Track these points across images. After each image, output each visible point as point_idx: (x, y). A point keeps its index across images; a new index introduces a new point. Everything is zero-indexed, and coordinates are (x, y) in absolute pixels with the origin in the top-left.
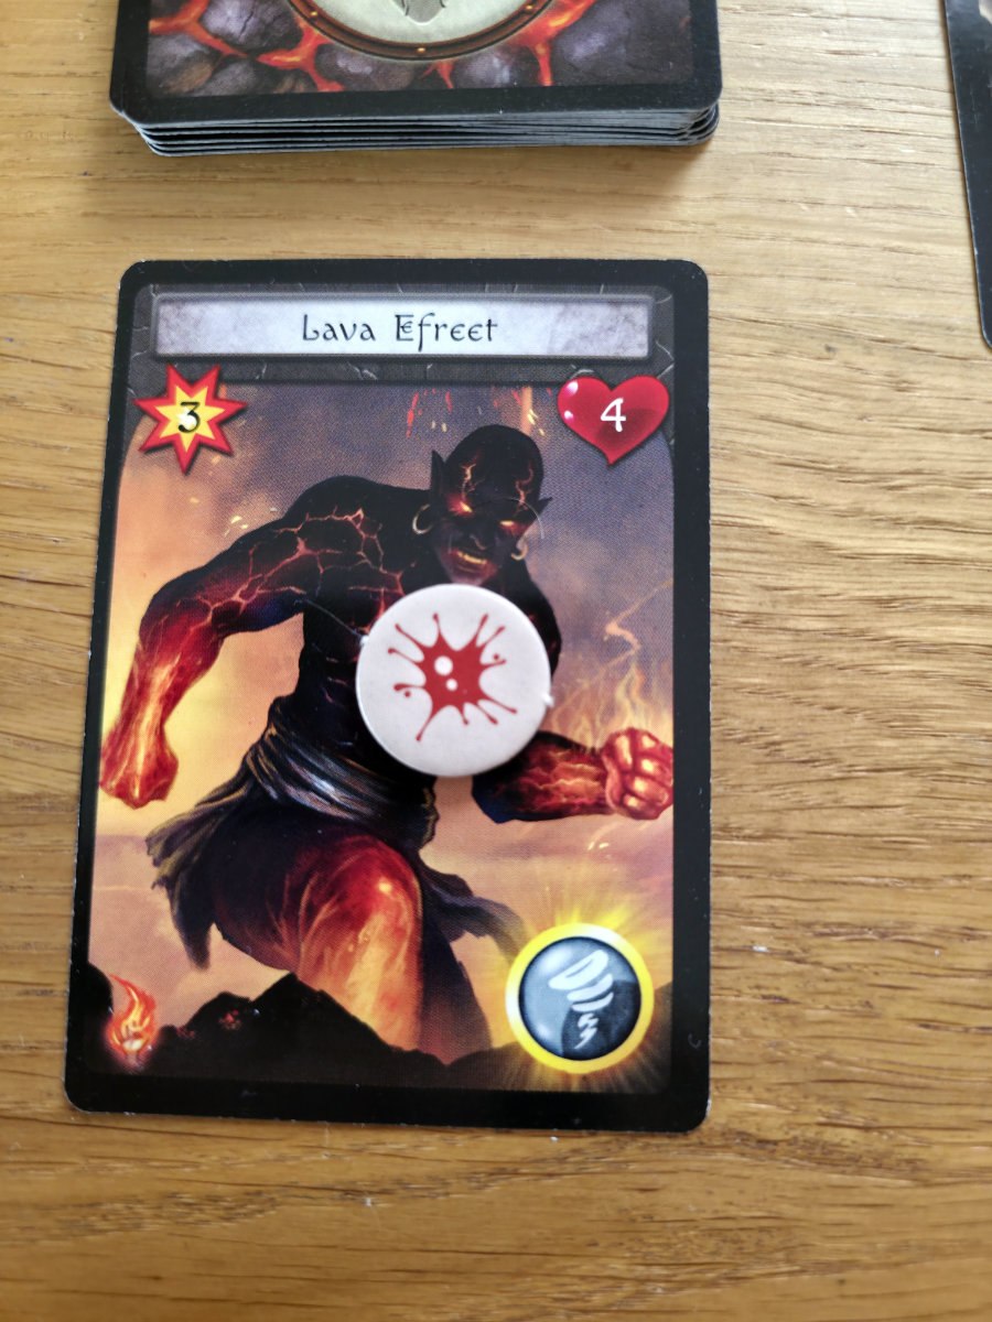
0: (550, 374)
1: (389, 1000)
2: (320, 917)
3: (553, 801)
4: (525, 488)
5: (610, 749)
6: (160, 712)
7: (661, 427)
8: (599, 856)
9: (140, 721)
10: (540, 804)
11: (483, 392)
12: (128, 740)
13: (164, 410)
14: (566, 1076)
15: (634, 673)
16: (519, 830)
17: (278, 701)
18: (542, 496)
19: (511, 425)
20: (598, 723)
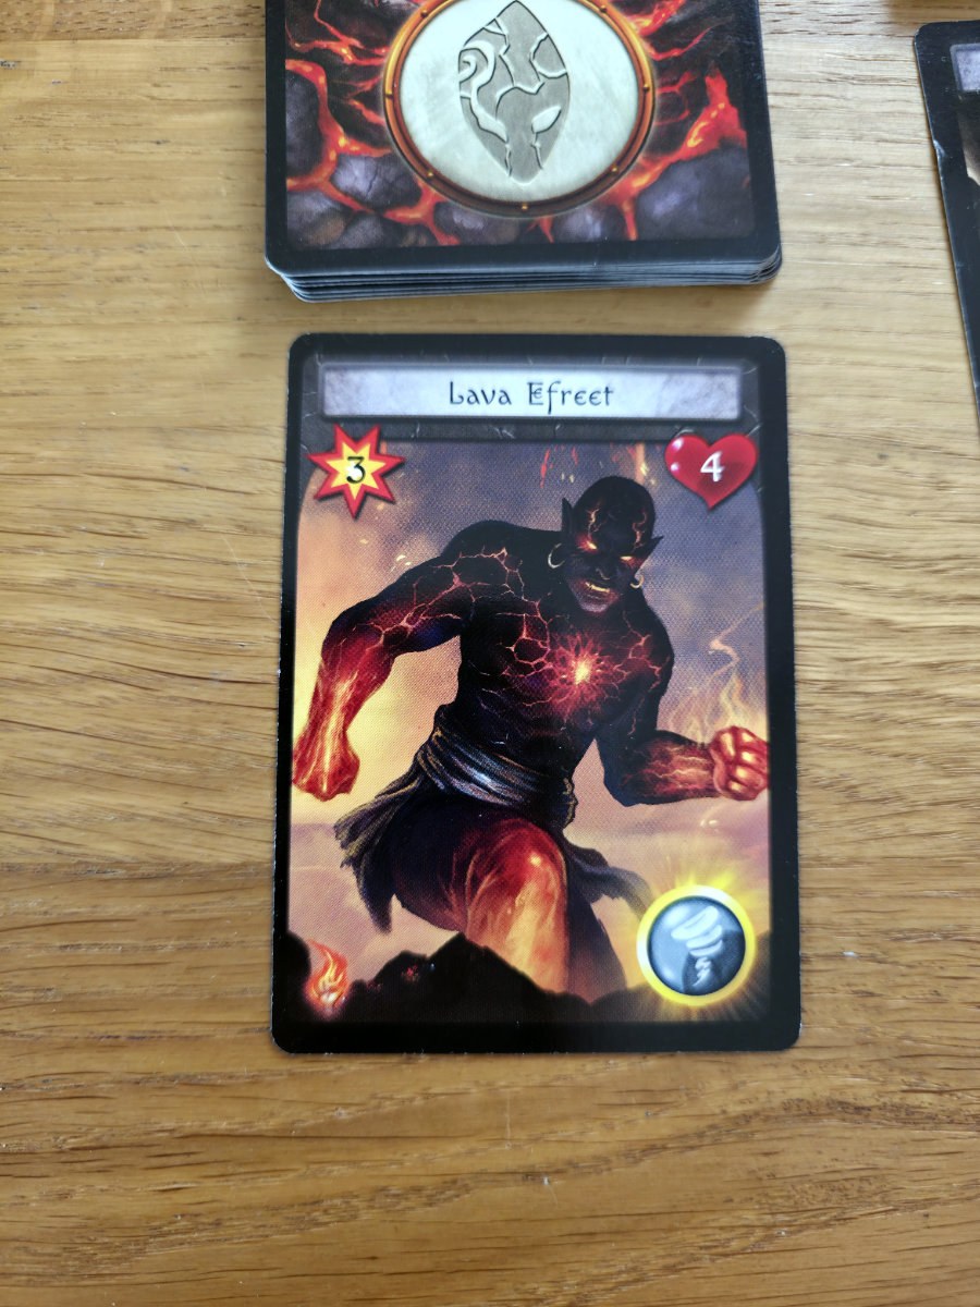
0: (659, 433)
1: (542, 953)
2: (483, 886)
3: (672, 787)
4: (640, 529)
5: (717, 744)
6: (342, 719)
7: (750, 478)
8: (709, 831)
9: (325, 728)
10: (661, 790)
11: (603, 448)
12: (315, 744)
13: (334, 464)
14: (687, 1010)
15: (734, 681)
16: (644, 811)
17: (442, 708)
18: (655, 535)
19: (627, 475)
20: (706, 723)
